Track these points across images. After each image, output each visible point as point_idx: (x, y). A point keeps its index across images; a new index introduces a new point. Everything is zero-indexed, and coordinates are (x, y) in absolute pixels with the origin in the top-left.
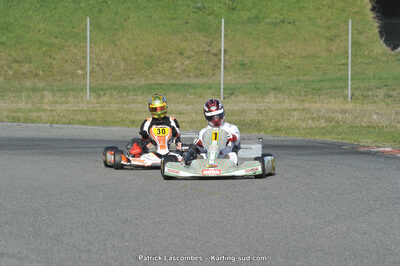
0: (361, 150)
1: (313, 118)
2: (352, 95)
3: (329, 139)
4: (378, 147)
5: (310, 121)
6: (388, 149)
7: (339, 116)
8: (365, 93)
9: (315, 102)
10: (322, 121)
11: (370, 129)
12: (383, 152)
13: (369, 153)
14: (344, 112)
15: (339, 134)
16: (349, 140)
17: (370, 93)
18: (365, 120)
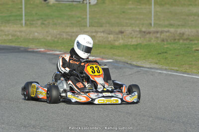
0: (29, 50)
1: (5, 35)
2: (25, 23)
3: (13, 45)
4: (38, 49)
5: (4, 36)
6: (42, 50)
7: (19, 34)
8: (32, 22)
9: (6, 27)
10: (10, 36)
11: (34, 40)
12: (40, 51)
13: (33, 52)
14: (21, 32)
15: (18, 42)
16: (24, 45)
17: (34, 22)
18: (31, 35)
